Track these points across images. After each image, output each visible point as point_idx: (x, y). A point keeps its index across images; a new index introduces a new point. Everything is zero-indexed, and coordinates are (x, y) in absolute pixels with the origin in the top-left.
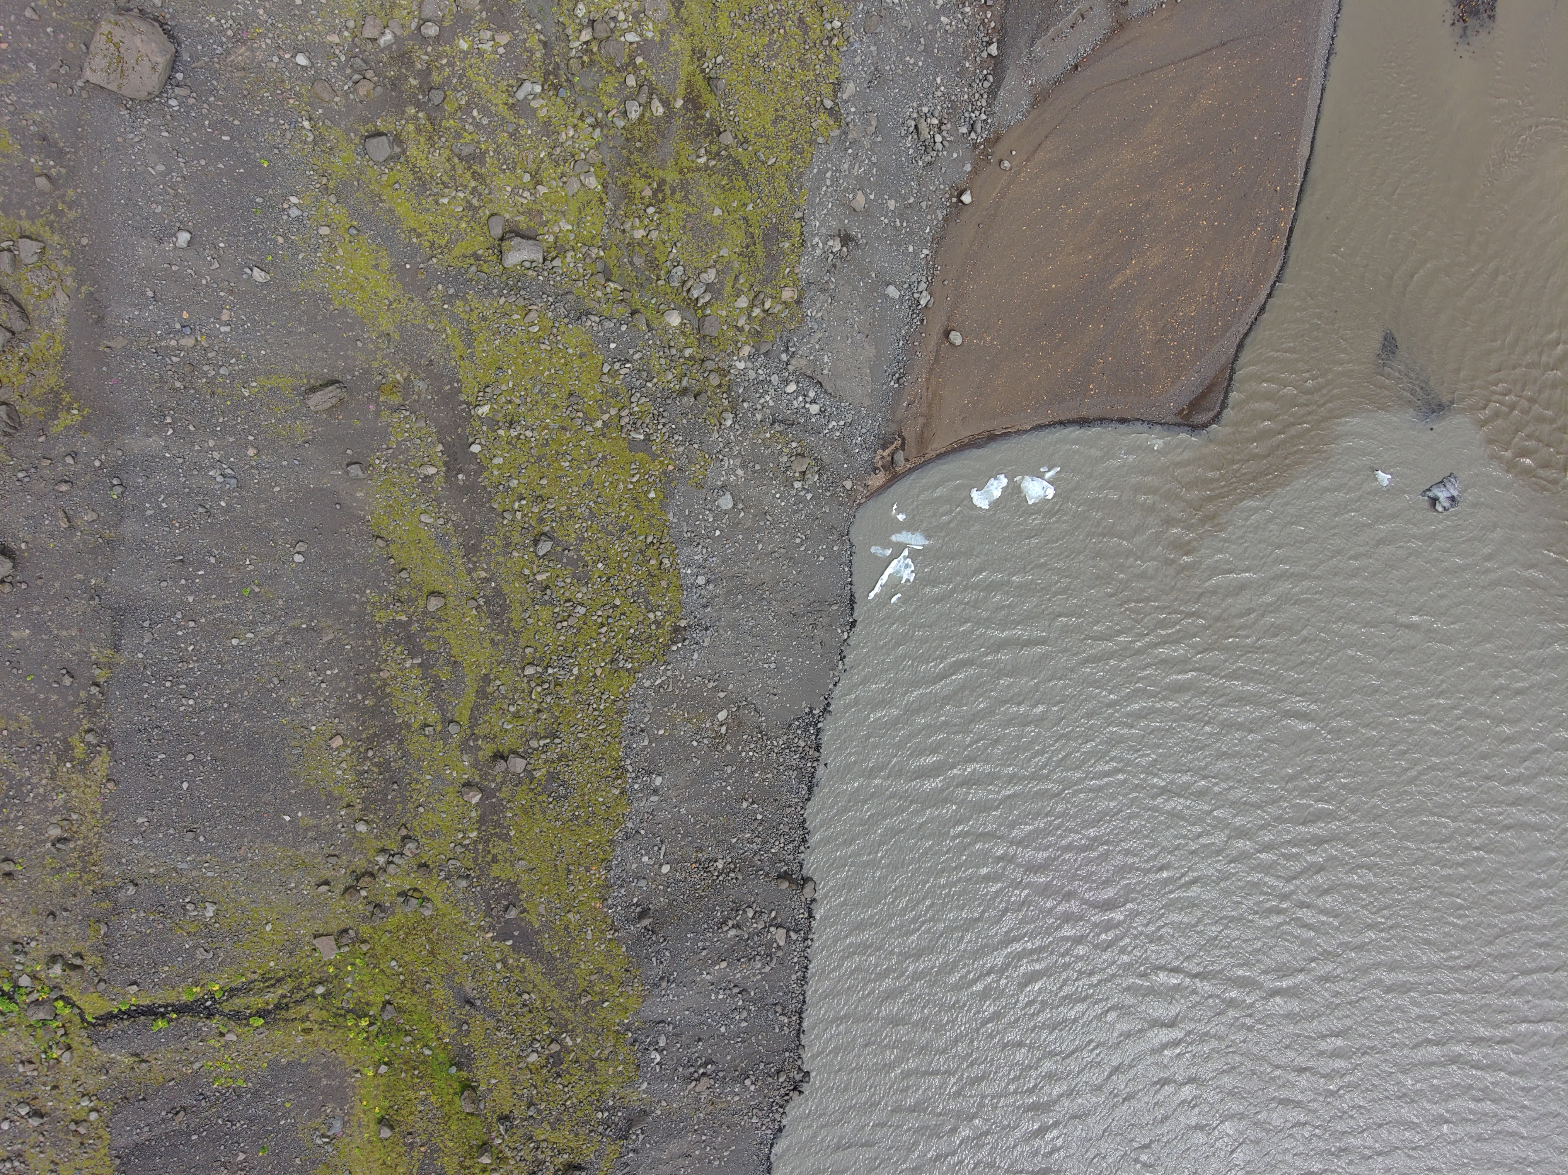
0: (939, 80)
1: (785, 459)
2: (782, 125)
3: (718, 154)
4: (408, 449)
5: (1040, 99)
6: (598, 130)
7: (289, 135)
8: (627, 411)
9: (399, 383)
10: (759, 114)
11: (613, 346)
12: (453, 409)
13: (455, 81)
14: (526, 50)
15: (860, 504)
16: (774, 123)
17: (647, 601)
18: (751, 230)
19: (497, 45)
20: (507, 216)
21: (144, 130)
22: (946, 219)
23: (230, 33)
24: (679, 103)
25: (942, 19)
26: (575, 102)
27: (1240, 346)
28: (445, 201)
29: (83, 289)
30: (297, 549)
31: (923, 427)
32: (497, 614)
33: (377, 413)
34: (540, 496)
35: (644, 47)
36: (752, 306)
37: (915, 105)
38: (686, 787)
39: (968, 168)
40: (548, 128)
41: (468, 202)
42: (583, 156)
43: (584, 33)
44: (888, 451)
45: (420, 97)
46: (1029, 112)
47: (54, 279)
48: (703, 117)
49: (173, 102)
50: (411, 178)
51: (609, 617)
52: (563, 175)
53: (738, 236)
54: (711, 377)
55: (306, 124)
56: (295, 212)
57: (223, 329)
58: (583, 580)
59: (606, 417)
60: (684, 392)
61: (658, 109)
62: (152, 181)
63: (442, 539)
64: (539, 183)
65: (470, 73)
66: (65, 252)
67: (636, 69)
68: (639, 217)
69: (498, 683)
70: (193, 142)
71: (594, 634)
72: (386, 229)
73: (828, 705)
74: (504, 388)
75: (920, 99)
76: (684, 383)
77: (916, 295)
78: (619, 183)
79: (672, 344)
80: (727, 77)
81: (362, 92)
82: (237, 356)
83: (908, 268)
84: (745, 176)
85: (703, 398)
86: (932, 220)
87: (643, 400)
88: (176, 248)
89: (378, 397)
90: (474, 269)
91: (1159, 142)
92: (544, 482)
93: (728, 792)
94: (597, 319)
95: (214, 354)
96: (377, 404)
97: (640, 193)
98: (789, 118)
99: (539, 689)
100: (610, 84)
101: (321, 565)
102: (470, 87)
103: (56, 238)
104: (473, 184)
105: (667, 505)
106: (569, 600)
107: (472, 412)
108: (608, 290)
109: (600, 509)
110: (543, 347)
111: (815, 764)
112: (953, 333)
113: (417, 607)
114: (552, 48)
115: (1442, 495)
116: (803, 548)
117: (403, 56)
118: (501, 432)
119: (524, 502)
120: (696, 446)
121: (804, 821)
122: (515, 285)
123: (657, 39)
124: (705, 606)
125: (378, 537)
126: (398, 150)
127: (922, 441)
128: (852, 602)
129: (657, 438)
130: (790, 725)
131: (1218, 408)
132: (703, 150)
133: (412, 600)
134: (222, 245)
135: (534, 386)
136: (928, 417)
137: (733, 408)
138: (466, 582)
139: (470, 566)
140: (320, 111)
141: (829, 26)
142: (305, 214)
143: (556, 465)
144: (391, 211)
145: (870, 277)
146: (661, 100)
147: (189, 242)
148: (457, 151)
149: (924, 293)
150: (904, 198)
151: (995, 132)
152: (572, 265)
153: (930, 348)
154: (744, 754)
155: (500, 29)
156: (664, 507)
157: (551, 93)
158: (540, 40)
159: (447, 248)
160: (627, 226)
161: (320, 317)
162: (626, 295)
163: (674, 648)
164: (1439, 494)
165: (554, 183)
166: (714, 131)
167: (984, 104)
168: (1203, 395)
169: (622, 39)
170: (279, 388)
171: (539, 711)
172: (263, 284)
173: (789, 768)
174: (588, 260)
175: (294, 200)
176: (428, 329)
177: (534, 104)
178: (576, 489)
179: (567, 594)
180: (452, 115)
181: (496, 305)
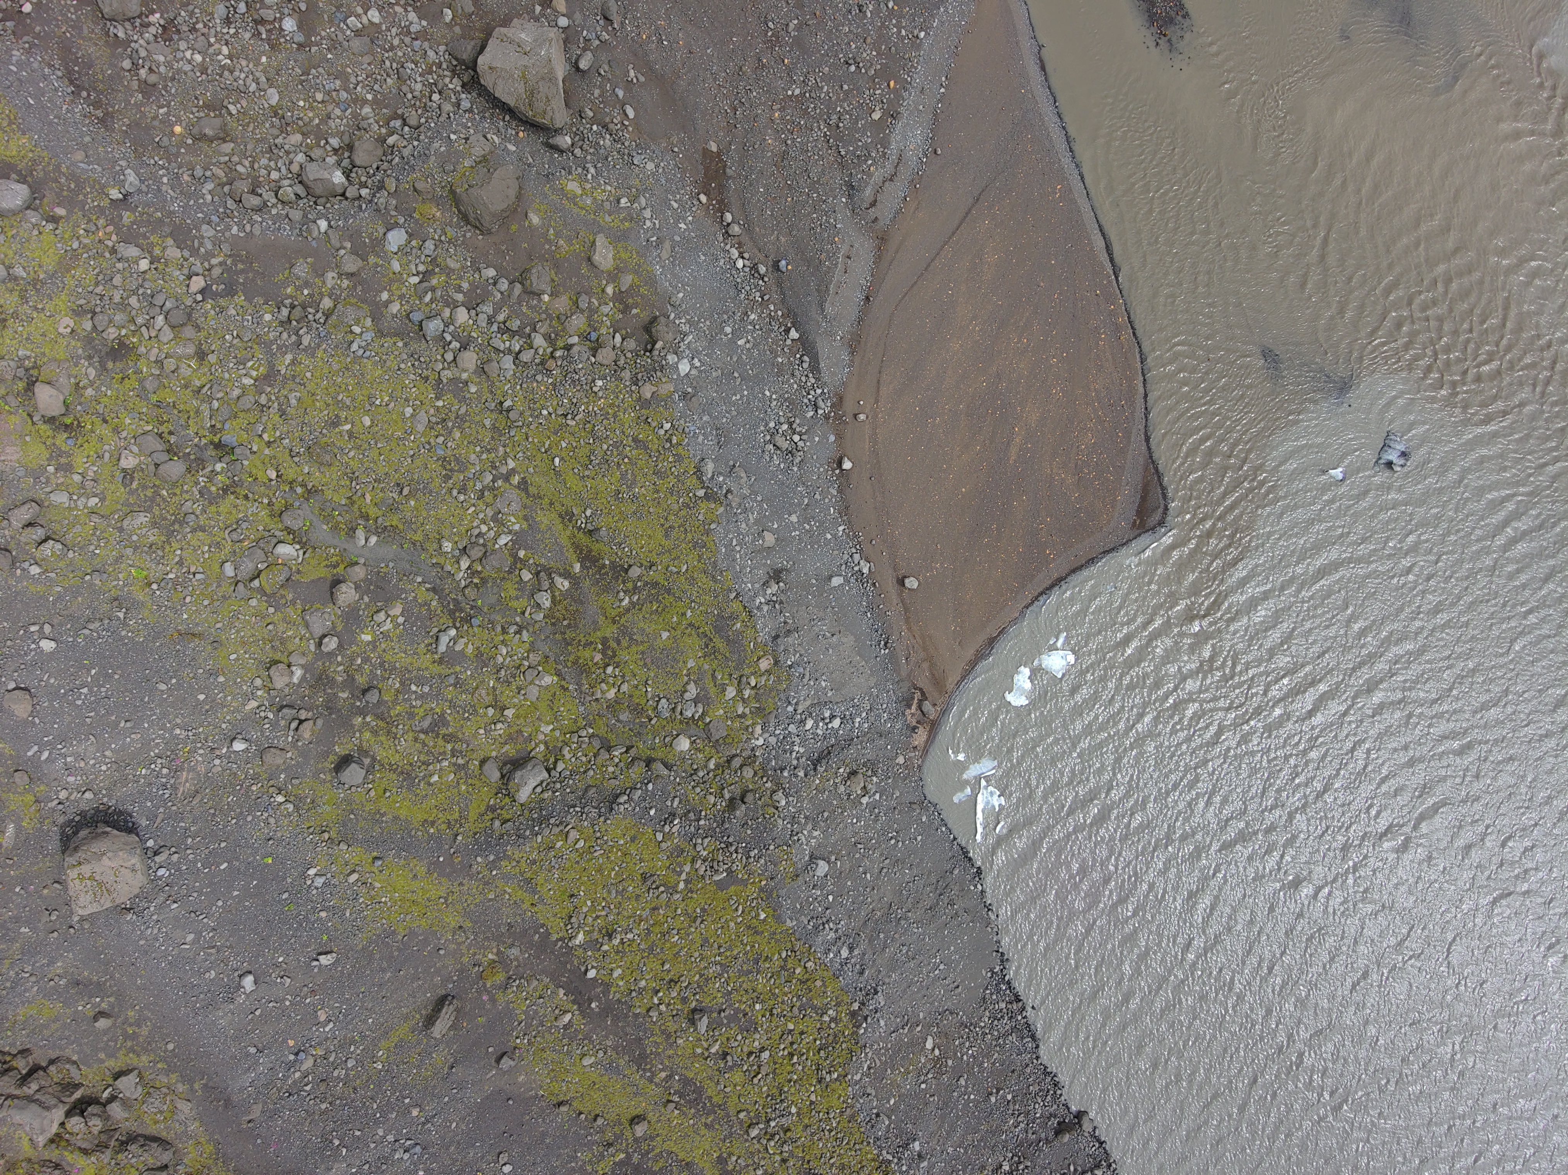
0: (767, 393)
1: (842, 789)
2: (674, 534)
3: (635, 587)
4: (536, 1012)
5: (854, 345)
6: (525, 632)
7: (272, 821)
8: (699, 862)
9: (494, 961)
10: (650, 537)
11: (652, 812)
12: (552, 952)
13: (379, 672)
14: (421, 605)
15: (920, 767)
16: (667, 536)
17: (814, 1007)
18: (701, 630)
19: (394, 619)
20: (494, 754)
21: (155, 917)
22: (840, 491)
23: (165, 771)
24: (577, 567)
25: (739, 343)
26: (491, 622)
27: (1147, 439)
28: (435, 778)
29: (196, 1086)
30: (502, 1162)
31: (931, 670)
32: (696, 1100)
33: (493, 1000)
34: (671, 980)
35: (519, 540)
36: (740, 691)
37: (762, 428)
38: (940, 1128)
39: (832, 438)
40: (482, 659)
41: (455, 764)
42: (526, 663)
43: (462, 563)
44: (914, 707)
45: (358, 704)
46: (852, 361)
47: (166, 1095)
48: (604, 566)
49: (161, 872)
50: (394, 776)
51: (792, 1043)
52: (519, 689)
53: (693, 643)
54: (745, 773)
55: (280, 799)
56: (319, 882)
57: (327, 1029)
58: (750, 1028)
59: (684, 876)
60: (732, 805)
61: (563, 584)
62: (191, 955)
63: (611, 1068)
64: (503, 709)
65: (387, 657)
66: (159, 1066)
67: (524, 562)
68: (603, 681)
69: (734, 1158)
70: (201, 893)
71: (789, 1068)
72: (403, 838)
73: (1002, 954)
74: (585, 909)
75: (763, 420)
76: (727, 796)
77: (856, 569)
78: (569, 664)
79: (695, 767)
80: (602, 522)
81: (307, 735)
82: (353, 1042)
83: (836, 552)
84: (669, 591)
85: (749, 798)
86: (830, 500)
87: (706, 841)
88: (248, 995)
89: (484, 985)
90: (497, 823)
91: (975, 318)
92: (667, 967)
93: (974, 1101)
94: (626, 797)
95: (334, 1055)
96: (489, 993)
97: (592, 661)
98: (676, 525)
99: (772, 1143)
100: (510, 589)
101: (528, 1161)
102: (396, 669)
103: (144, 1058)
104: (449, 747)
105: (780, 916)
106: (750, 1054)
107: (570, 944)
108: (617, 760)
109: (727, 957)
110: (596, 854)
111: (1024, 1014)
112: (907, 581)
113: (627, 1140)
114: (443, 590)
115: (1393, 456)
116: (900, 844)
117: (320, 679)
118: (605, 948)
119: (661, 994)
120: (772, 847)
121: (1046, 1067)
122: (541, 815)
123: (525, 526)
124: (861, 973)
125: (560, 1104)
126: (367, 761)
127: (938, 683)
128: (965, 853)
129: (737, 866)
130: (984, 998)
131: (1162, 502)
132: (622, 594)
133: (618, 1137)
134: (281, 959)
135: (609, 892)
136: (930, 659)
137: (777, 784)
138: (653, 1091)
139: (648, 1074)
140: (283, 776)
141: (662, 432)
142: (329, 875)
143: (668, 945)
144: (396, 818)
145: (812, 585)
146: (560, 575)
147: (256, 982)
148: (418, 729)
149: (862, 562)
150: (800, 504)
151: (836, 394)
152: (573, 760)
153: (895, 602)
154: (965, 1057)
155: (389, 601)
156: (779, 919)
157: (465, 627)
158: (427, 590)
159: (463, 818)
160: (599, 696)
161: (396, 953)
162: (633, 752)
163: (862, 1031)
164: (1390, 458)
165: (516, 700)
166: (621, 570)
167: (813, 381)
168: (1144, 499)
169: (497, 546)
170: (401, 1040)
171: (784, 1161)
172: (333, 964)
173: (1006, 1035)
174: (584, 746)
175: (312, 872)
176: (491, 900)
177: (458, 648)
178: (696, 954)
179: (746, 1049)
180: (395, 702)
181: (535, 845)
